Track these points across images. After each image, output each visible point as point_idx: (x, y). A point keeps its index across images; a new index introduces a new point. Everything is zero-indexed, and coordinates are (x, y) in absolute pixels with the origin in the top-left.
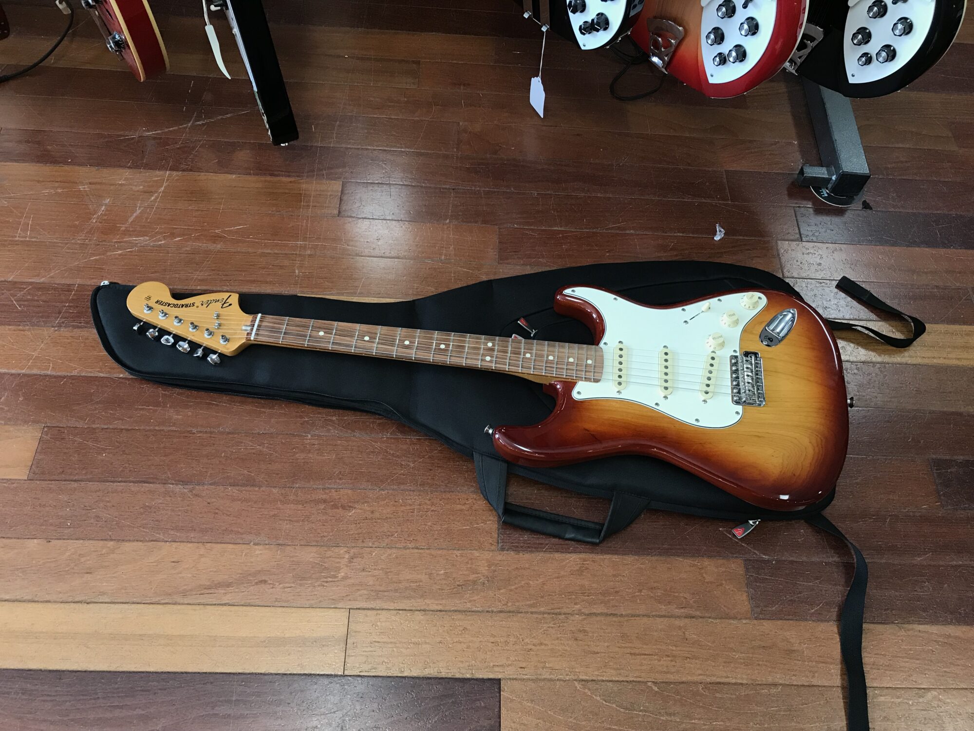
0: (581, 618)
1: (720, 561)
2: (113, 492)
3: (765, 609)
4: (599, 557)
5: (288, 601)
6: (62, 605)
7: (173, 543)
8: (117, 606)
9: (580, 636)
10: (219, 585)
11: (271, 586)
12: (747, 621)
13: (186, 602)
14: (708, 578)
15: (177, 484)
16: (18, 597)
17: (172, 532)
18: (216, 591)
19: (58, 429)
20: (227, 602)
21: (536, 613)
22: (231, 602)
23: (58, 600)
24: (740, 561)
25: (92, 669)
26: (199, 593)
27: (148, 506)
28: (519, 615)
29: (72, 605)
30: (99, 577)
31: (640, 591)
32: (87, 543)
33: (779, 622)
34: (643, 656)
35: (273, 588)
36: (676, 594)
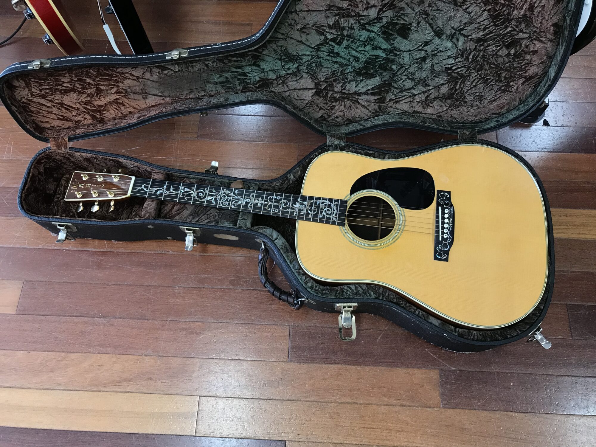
0: (336, 405)
1: (424, 371)
2: (64, 323)
3: (449, 402)
4: (349, 367)
5: (164, 391)
6: (37, 391)
7: (98, 354)
8: (68, 392)
9: (334, 416)
10: (125, 380)
11: (154, 381)
12: (438, 409)
13: (106, 390)
14: (415, 381)
15: (100, 318)
16: (13, 385)
17: (98, 348)
18: (123, 384)
19: (32, 282)
20: (129, 390)
21: (309, 401)
22: (131, 391)
23: (35, 387)
24: (437, 371)
25: (55, 429)
26: (113, 385)
27: (84, 331)
28: (299, 402)
29: (43, 391)
30: (57, 374)
31: (373, 389)
32: (50, 353)
33: (458, 410)
34: (371, 429)
35: (155, 382)
36: (395, 391)
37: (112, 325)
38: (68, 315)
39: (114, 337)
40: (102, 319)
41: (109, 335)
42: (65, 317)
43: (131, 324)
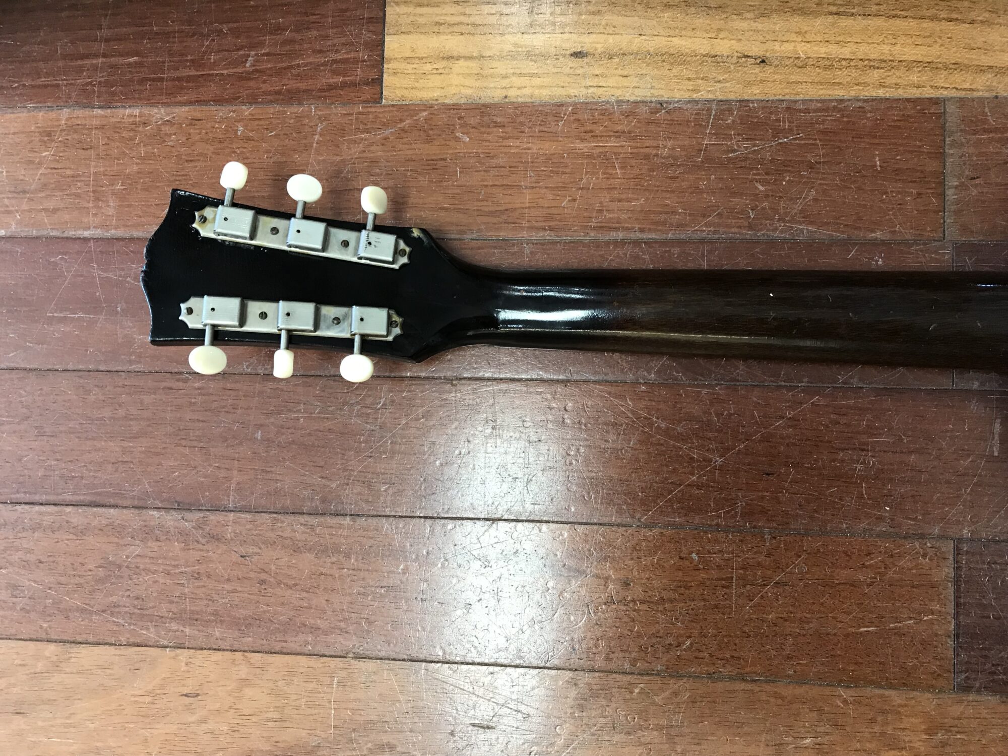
37: (215, 538)
38: (44, 498)
39: (228, 587)
40: (176, 515)
41: (209, 576)
42: (37, 508)
43: (285, 535)
